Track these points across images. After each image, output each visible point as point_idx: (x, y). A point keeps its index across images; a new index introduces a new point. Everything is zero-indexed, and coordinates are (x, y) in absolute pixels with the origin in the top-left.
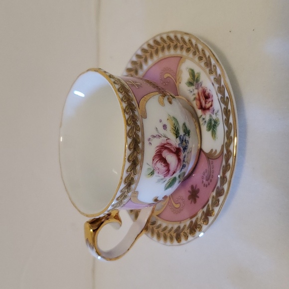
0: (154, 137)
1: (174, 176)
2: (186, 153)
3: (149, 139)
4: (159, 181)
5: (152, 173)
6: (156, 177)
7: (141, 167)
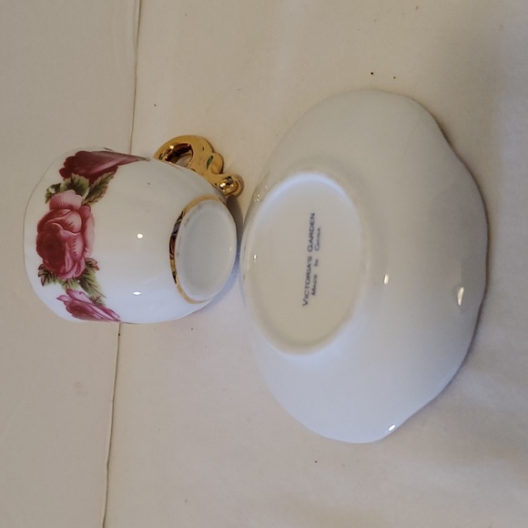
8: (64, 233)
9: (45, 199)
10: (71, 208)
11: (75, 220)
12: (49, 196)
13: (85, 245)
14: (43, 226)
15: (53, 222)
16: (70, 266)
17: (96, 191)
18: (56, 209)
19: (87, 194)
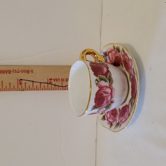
8: (105, 95)
9: (96, 85)
10: (106, 87)
11: (109, 90)
12: (97, 84)
13: (112, 97)
14: (97, 94)
15: (101, 92)
16: (105, 104)
17: (110, 80)
18: (101, 88)
19: (108, 81)
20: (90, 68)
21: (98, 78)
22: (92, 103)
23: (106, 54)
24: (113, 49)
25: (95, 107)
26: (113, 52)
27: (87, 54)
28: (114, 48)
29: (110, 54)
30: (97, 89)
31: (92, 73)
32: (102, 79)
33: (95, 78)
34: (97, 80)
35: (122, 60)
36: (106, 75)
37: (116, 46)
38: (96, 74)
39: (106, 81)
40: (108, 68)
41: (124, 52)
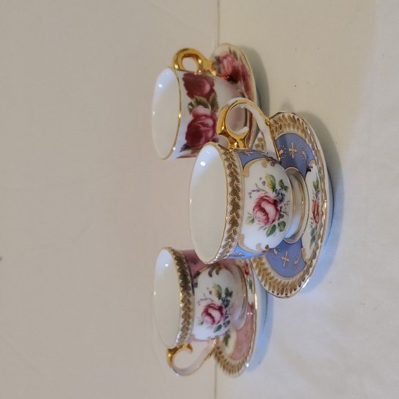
0: (202, 300)
1: (219, 324)
2: (227, 309)
3: (198, 302)
4: (208, 328)
5: (202, 323)
6: (205, 326)
7: (193, 320)
8: (203, 128)
9: (188, 112)
10: (206, 116)
11: (210, 122)
12: (191, 111)
14: (190, 126)
15: (196, 124)
17: (214, 105)
18: (197, 117)
19: (210, 107)
20: (182, 83)
21: (193, 101)
22: (182, 140)
23: (219, 61)
24: (229, 53)
25: (186, 147)
26: (230, 59)
27: (186, 56)
28: (230, 51)
29: (225, 62)
30: (190, 118)
31: (184, 92)
32: (199, 103)
33: (189, 100)
34: (191, 104)
35: (241, 73)
36: (207, 96)
37: (232, 49)
38: (190, 94)
39: (206, 106)
40: (212, 85)
41: (242, 61)
